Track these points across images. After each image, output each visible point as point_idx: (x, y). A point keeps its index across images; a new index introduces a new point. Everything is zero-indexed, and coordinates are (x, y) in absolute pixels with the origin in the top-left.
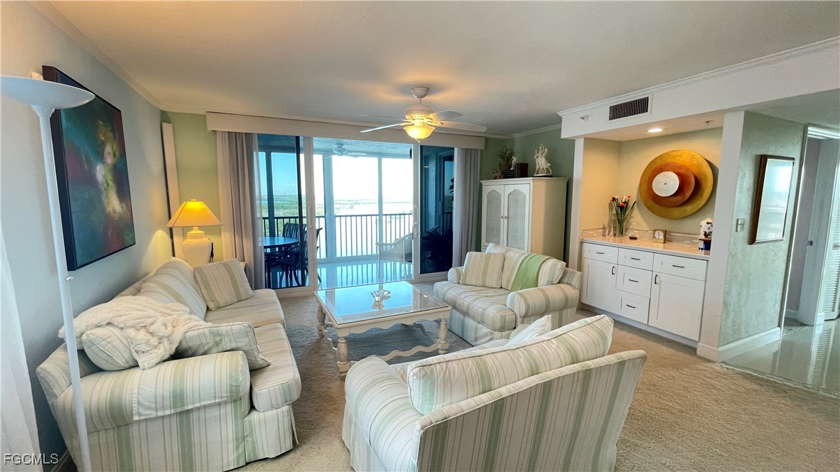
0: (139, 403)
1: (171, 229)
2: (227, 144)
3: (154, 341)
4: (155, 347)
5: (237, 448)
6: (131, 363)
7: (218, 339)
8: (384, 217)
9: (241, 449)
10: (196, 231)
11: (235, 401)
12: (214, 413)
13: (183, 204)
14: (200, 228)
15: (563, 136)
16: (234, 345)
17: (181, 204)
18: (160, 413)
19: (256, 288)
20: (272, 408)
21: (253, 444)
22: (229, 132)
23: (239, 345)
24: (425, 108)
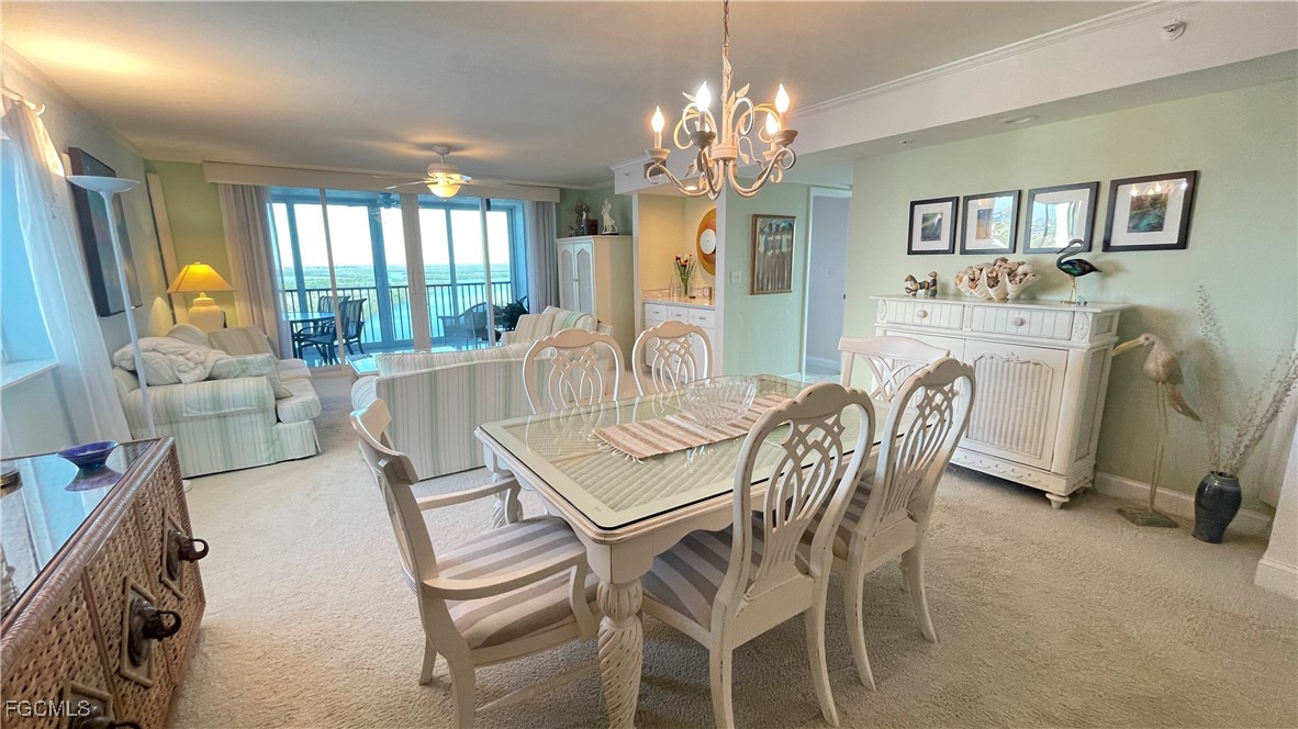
0: (187, 404)
1: (169, 295)
2: (233, 201)
3: (191, 364)
4: (192, 369)
5: (268, 449)
6: (175, 380)
7: (245, 366)
8: (459, 288)
9: (271, 450)
10: (203, 298)
11: (263, 412)
12: (245, 420)
13: (185, 269)
14: (208, 294)
15: (616, 193)
16: (259, 372)
17: (179, 271)
18: (204, 413)
19: (282, 357)
20: (295, 420)
21: (281, 446)
22: (233, 185)
23: (264, 372)
24: (447, 167)
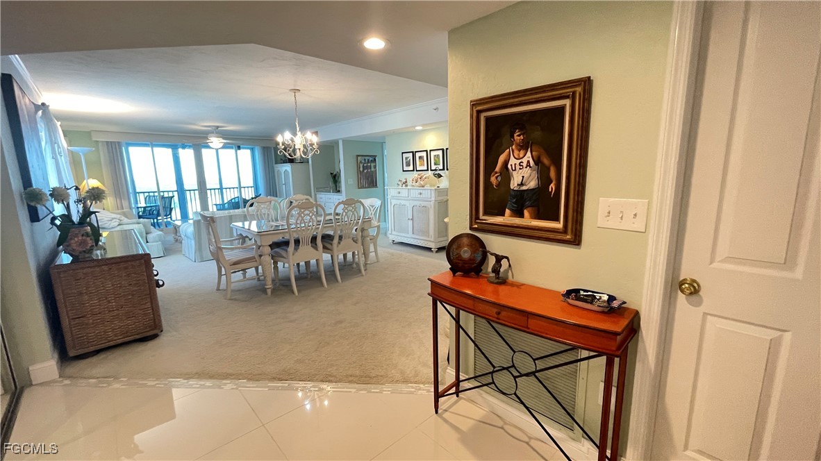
2: (106, 149)
8: (224, 190)
22: (106, 142)
24: (217, 135)
